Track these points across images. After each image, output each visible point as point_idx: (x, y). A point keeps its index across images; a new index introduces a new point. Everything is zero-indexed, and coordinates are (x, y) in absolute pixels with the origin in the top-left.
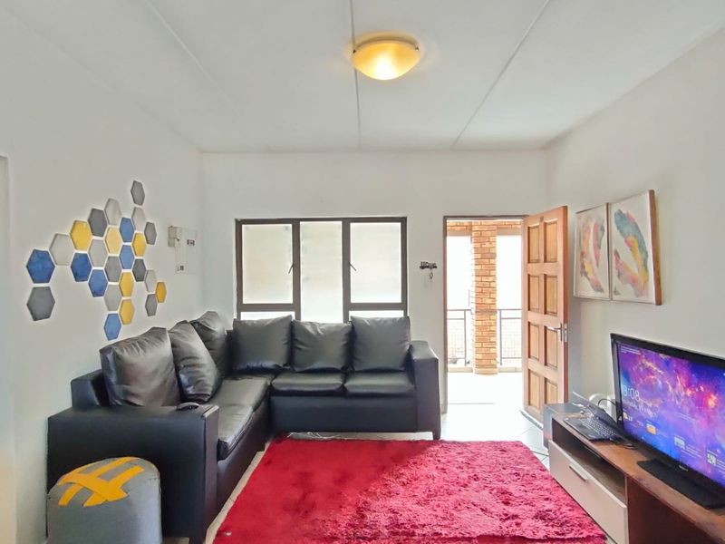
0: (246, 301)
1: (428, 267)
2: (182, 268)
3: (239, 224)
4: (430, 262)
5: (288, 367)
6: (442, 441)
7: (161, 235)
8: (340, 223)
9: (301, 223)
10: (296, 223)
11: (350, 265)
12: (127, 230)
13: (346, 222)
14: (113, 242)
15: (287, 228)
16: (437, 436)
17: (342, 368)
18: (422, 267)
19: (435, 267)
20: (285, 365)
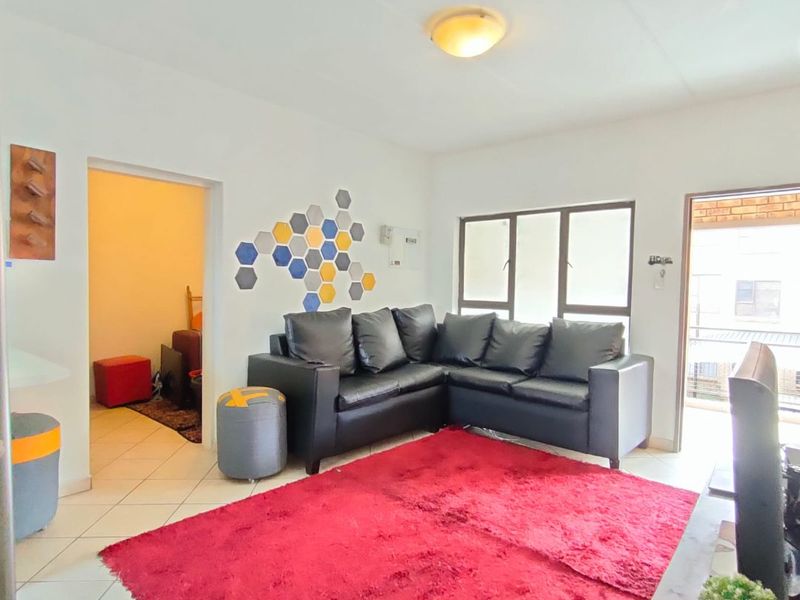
0: (467, 297)
1: (659, 262)
2: (397, 263)
3: (463, 222)
4: (663, 255)
5: (478, 363)
6: (620, 473)
7: (369, 234)
8: (558, 214)
9: (519, 217)
10: (512, 217)
11: (566, 263)
12: (330, 228)
13: (565, 213)
14: (314, 239)
15: (505, 223)
16: (615, 464)
17: (526, 371)
18: (651, 263)
19: (671, 262)
20: (476, 360)
